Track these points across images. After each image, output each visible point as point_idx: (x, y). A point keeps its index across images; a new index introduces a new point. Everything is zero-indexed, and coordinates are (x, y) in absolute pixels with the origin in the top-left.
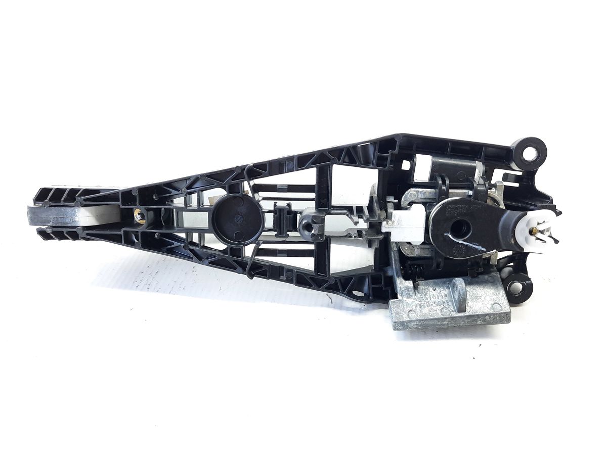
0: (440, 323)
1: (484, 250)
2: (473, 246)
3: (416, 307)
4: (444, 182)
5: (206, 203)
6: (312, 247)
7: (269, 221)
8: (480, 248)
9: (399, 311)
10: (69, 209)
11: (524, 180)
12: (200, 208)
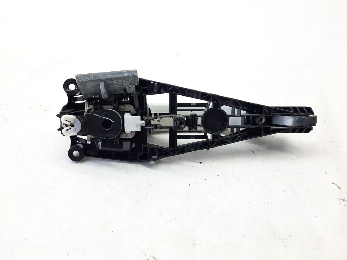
0: (113, 75)
1: (94, 114)
2: (100, 116)
3: (125, 82)
4: (116, 142)
5: (229, 129)
6: (178, 108)
7: (199, 121)
8: (97, 115)
9: (134, 80)
10: (296, 125)
11: (75, 139)
12: (232, 127)
